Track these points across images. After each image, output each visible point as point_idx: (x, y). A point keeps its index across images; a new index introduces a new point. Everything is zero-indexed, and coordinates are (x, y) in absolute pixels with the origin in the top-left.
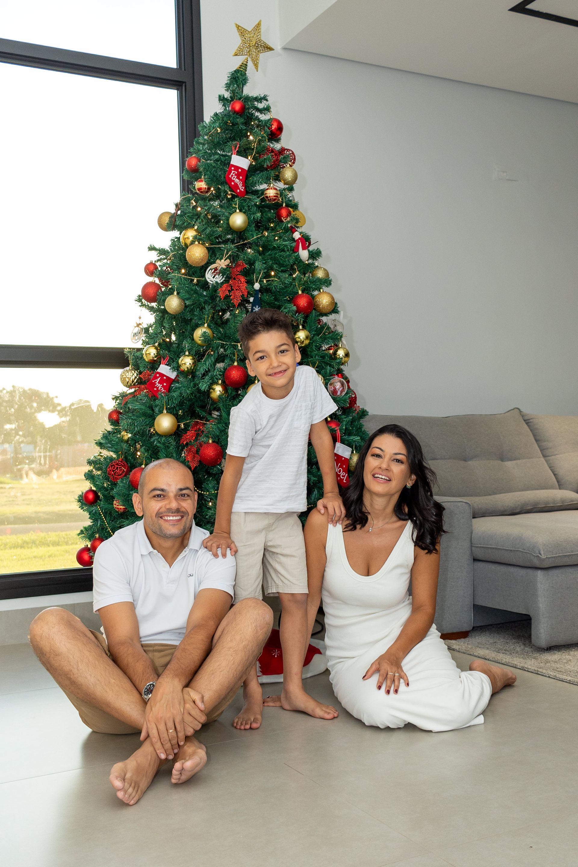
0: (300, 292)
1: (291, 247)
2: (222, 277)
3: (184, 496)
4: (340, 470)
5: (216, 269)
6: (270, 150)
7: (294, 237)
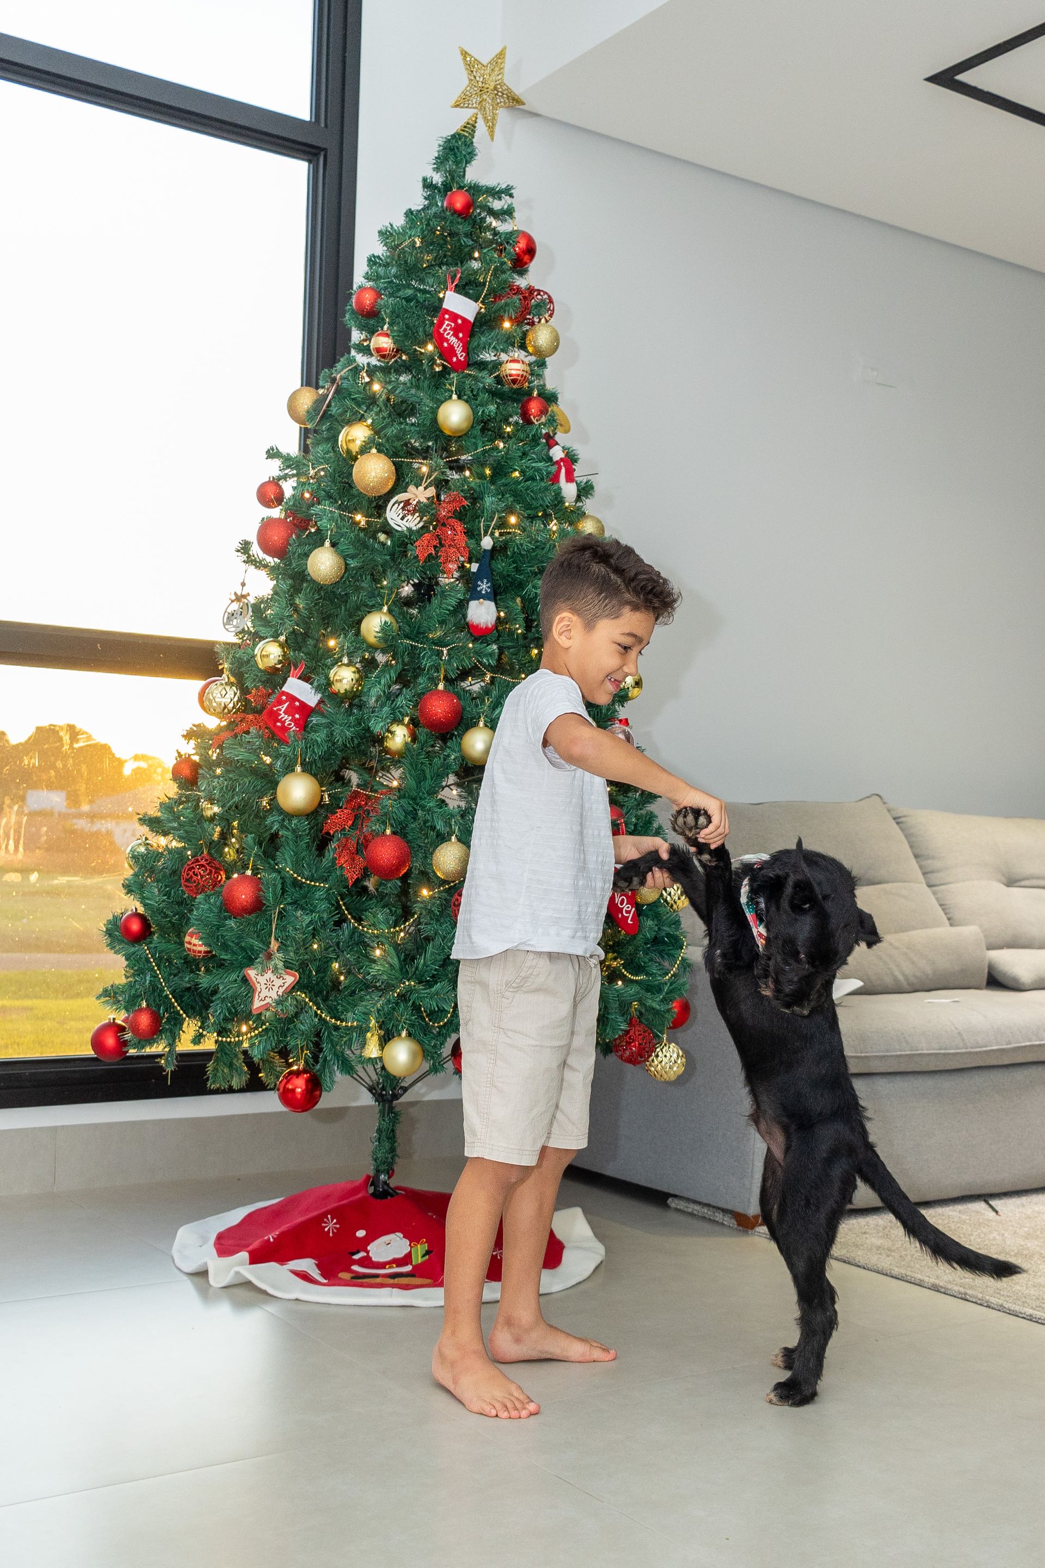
1: (549, 473)
2: (419, 519)
4: (623, 899)
5: (407, 503)
6: (514, 290)
7: (551, 455)
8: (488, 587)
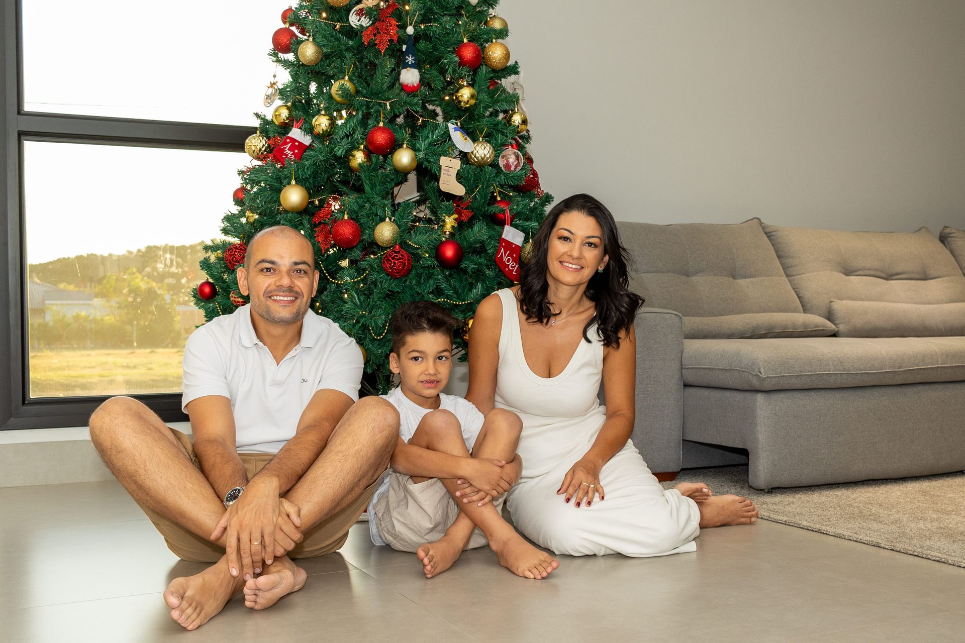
0: (465, 41)
2: (368, 19)
3: (300, 272)
4: (509, 259)
5: (361, 10)
8: (413, 60)
